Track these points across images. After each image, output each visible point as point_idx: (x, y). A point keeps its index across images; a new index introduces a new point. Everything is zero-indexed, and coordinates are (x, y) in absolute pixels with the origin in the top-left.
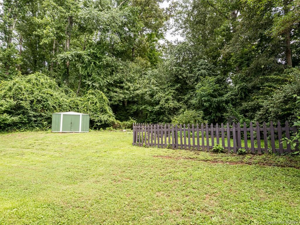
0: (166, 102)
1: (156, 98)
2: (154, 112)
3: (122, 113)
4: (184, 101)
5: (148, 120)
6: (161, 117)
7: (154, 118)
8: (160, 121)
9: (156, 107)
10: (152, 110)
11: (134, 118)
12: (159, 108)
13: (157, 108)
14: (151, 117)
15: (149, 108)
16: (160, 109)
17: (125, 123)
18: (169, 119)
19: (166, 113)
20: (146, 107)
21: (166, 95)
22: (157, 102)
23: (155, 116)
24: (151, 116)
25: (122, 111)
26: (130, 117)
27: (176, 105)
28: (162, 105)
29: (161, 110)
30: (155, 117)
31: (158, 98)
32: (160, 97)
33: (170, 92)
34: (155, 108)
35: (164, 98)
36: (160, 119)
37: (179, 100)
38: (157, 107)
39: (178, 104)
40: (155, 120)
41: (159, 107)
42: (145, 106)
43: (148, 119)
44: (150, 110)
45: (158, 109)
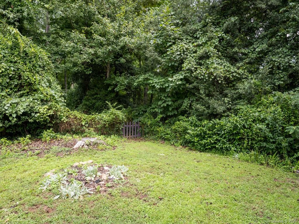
0: (200, 64)
1: (173, 53)
2: (168, 90)
3: (97, 94)
4: (247, 61)
5: (154, 108)
6: (186, 103)
7: (168, 105)
8: (183, 113)
9: (172, 77)
10: (162, 85)
11: (117, 105)
12: (181, 80)
13: (176, 79)
14: (160, 103)
15: (156, 82)
16: (184, 83)
17: (97, 116)
18: (208, 108)
19: (202, 92)
20: (147, 79)
21: (198, 46)
22: (176, 64)
23: (169, 99)
24: (161, 99)
25: (98, 88)
26: (109, 104)
27: (229, 71)
28: (190, 71)
29: (187, 85)
30: (170, 103)
31: (179, 53)
32: (184, 51)
33: (211, 39)
34: (170, 79)
35: (195, 54)
36: (183, 107)
37: (233, 60)
38: (175, 77)
39: (233, 69)
40: (170, 109)
41: (181, 77)
42: (147, 76)
43: (153, 106)
44: (158, 87)
45: (180, 82)
